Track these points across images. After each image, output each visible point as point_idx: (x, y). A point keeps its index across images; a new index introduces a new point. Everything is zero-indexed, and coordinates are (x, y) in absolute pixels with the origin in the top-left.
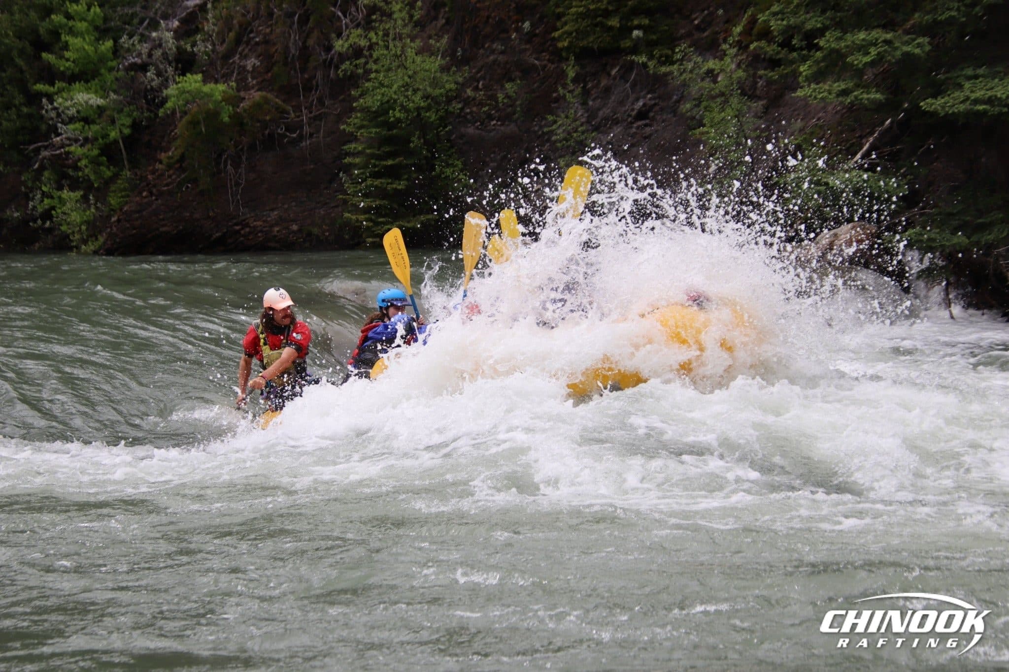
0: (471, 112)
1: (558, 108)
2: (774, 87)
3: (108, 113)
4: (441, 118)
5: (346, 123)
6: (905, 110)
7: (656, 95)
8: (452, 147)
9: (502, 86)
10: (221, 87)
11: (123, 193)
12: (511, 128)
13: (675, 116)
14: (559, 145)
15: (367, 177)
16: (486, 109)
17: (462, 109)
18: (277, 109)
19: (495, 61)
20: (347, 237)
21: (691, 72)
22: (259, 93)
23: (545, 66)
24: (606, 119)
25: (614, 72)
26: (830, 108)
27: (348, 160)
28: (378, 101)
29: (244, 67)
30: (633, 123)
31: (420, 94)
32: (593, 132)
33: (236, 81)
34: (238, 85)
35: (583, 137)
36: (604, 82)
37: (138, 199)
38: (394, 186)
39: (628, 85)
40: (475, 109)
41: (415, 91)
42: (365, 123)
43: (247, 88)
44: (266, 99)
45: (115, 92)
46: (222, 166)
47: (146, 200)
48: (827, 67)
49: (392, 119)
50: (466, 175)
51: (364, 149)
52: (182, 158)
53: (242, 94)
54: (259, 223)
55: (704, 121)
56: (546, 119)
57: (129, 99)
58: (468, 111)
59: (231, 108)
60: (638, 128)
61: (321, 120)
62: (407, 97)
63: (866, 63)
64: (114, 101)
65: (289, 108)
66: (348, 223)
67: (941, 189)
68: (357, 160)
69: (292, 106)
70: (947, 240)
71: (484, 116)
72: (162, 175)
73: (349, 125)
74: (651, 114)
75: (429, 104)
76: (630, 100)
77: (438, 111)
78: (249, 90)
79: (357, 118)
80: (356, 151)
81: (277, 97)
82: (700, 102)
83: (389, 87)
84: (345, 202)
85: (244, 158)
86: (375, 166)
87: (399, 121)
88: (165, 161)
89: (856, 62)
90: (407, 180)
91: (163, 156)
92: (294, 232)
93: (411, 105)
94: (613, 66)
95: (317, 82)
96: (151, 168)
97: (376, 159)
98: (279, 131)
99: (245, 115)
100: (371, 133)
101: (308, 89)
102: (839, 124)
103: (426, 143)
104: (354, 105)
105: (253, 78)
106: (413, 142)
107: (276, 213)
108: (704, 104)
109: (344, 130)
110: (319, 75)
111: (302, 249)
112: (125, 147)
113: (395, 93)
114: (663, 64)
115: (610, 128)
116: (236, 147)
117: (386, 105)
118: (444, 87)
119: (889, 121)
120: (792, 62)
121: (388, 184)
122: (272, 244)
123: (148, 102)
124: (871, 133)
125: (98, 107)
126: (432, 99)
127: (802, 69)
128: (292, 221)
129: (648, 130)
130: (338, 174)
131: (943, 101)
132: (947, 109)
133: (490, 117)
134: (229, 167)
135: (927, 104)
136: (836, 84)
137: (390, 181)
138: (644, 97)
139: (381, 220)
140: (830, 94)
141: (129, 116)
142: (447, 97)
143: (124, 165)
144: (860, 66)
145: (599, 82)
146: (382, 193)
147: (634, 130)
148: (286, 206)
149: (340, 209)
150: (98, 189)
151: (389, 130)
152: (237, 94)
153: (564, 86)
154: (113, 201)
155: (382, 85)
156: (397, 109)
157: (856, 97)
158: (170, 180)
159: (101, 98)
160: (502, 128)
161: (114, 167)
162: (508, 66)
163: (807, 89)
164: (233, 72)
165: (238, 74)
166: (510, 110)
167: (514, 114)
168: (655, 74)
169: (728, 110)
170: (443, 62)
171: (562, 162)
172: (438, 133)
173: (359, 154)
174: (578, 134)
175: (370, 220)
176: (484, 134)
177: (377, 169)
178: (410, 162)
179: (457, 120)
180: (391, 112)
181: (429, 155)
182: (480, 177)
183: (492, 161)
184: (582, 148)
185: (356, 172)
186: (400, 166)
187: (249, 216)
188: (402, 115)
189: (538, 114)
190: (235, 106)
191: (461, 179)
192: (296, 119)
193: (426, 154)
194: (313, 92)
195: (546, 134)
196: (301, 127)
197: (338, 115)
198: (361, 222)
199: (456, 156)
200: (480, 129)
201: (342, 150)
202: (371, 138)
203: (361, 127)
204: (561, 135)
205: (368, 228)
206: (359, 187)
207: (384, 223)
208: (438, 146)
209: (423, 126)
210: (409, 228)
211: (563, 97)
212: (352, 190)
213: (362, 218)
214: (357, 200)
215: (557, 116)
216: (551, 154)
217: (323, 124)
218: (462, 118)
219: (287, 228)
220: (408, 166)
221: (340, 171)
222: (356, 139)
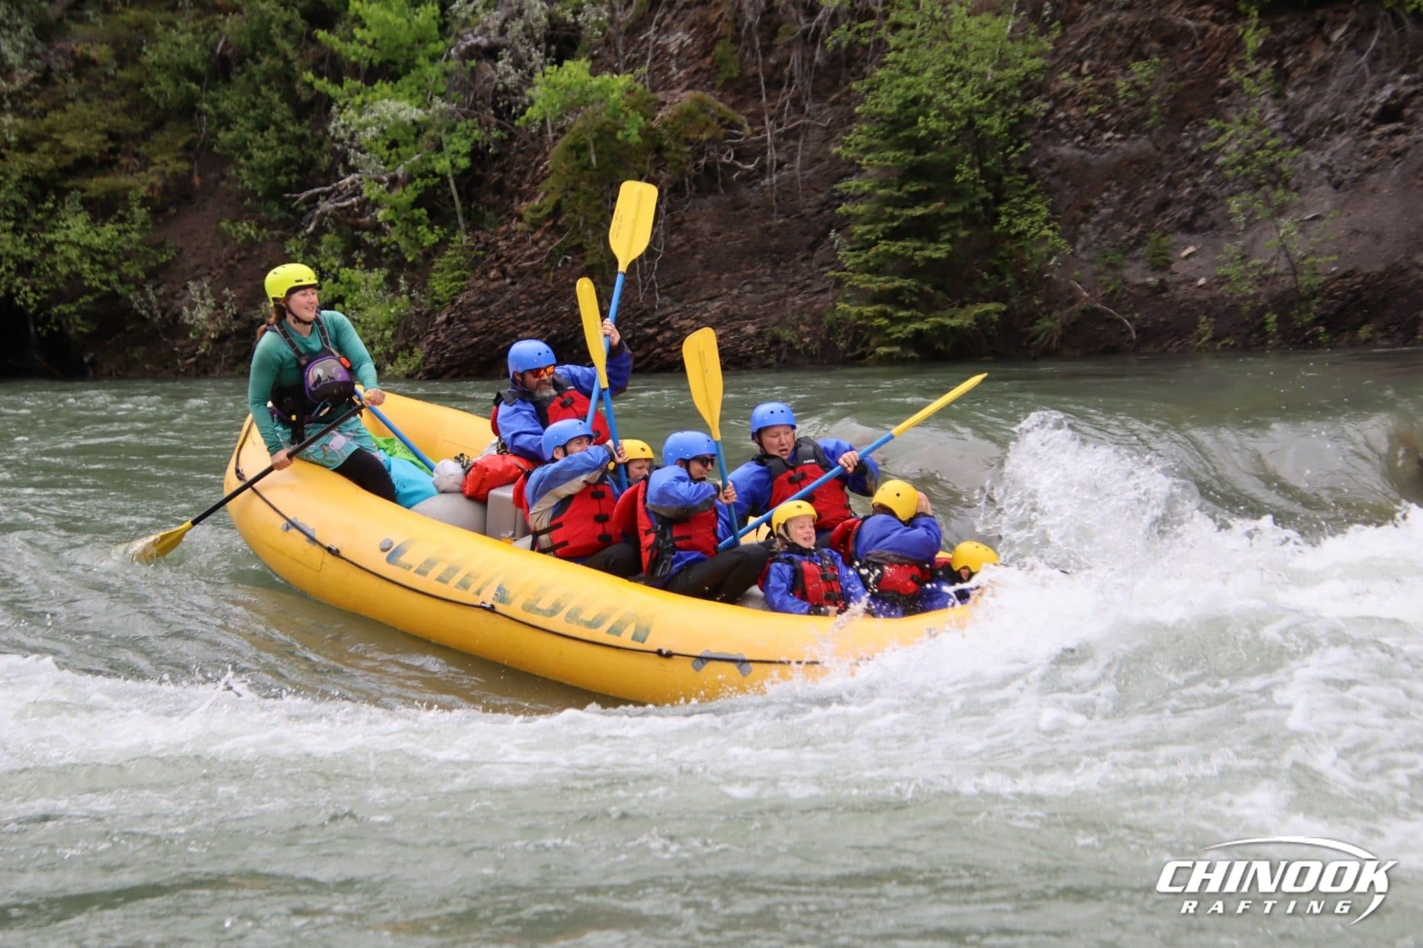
0: (1067, 118)
1: (1228, 106)
3: (432, 132)
4: (1012, 129)
5: (843, 142)
8: (1032, 181)
9: (1126, 69)
10: (626, 84)
11: (457, 273)
12: (1141, 144)
14: (1230, 173)
15: (878, 238)
16: (1093, 109)
17: (1050, 112)
18: (721, 120)
19: (1112, 24)
20: (842, 345)
22: (690, 93)
23: (1206, 30)
24: (1319, 123)
25: (1336, 36)
27: (844, 208)
28: (898, 99)
29: (665, 48)
30: (1373, 129)
32: (1294, 147)
33: (651, 72)
34: (653, 79)
35: (1276, 157)
36: (1318, 55)
37: (481, 282)
38: (927, 253)
39: (1364, 59)
40: (1073, 112)
41: (967, 79)
42: (875, 141)
43: (669, 85)
44: (703, 107)
45: (441, 95)
47: (495, 284)
49: (923, 133)
50: (1053, 229)
51: (874, 187)
52: (557, 211)
53: (660, 95)
54: (688, 323)
56: (1205, 126)
57: (466, 109)
58: (1062, 115)
59: (641, 119)
60: (1380, 138)
61: (796, 138)
62: (949, 91)
64: (442, 113)
65: (741, 118)
66: (841, 322)
68: (861, 208)
69: (748, 116)
71: (1091, 124)
72: (523, 240)
73: (847, 145)
74: (1408, 111)
75: (990, 104)
76: (1367, 86)
77: (1005, 115)
78: (672, 88)
79: (860, 133)
80: (859, 193)
81: (721, 99)
83: (918, 73)
84: (839, 283)
86: (892, 218)
87: (935, 135)
88: (528, 216)
90: (948, 241)
91: (524, 207)
92: (748, 337)
93: (957, 106)
94: (1335, 26)
95: (791, 72)
96: (503, 228)
97: (895, 206)
98: (724, 159)
99: (665, 132)
100: (886, 159)
101: (776, 83)
103: (984, 173)
104: (857, 110)
105: (680, 67)
106: (960, 172)
107: (717, 304)
109: (838, 155)
110: (795, 58)
111: (765, 367)
112: (459, 193)
113: (929, 85)
115: (1327, 139)
117: (913, 108)
121: (915, 249)
123: (498, 114)
125: (414, 123)
126: (996, 92)
128: (746, 317)
129: (1401, 141)
130: (826, 234)
133: (1101, 126)
137: (918, 244)
138: (1395, 80)
139: (902, 314)
141: (467, 137)
143: (457, 226)
145: (1308, 56)
146: (907, 268)
147: (1373, 142)
148: (735, 292)
149: (830, 296)
150: (413, 266)
151: (918, 153)
152: (652, 96)
153: (1240, 66)
154: (440, 285)
155: (906, 71)
156: (933, 114)
158: (536, 249)
159: (419, 107)
160: (1124, 145)
161: (441, 229)
162: (1137, 32)
164: (645, 57)
165: (654, 60)
166: (1138, 111)
167: (1146, 118)
170: (1018, 27)
171: (1234, 205)
172: (1006, 156)
173: (864, 194)
174: (1268, 152)
175: (884, 314)
176: (1090, 156)
177: (895, 224)
178: (955, 209)
179: (1042, 132)
180: (921, 119)
181: (990, 196)
182: (1082, 233)
183: (1105, 205)
184: (1275, 176)
185: (859, 229)
186: (937, 217)
187: (670, 309)
188: (942, 124)
189: (1191, 118)
190: (649, 117)
191: (1046, 237)
192: (754, 138)
193: (983, 193)
194: (784, 89)
195: (1206, 153)
196: (763, 152)
197: (828, 128)
198: (867, 318)
199: (1039, 197)
200: (1083, 148)
201: (835, 190)
202: (887, 168)
203: (868, 150)
204: (1234, 155)
205: (880, 328)
206: (864, 257)
207: (908, 320)
208: (1007, 179)
209: (979, 144)
210: (953, 329)
211: (1239, 86)
212: (851, 261)
213: (868, 310)
214: (860, 280)
215: (1227, 121)
216: (1215, 190)
217: (800, 144)
218: (1049, 128)
219: (737, 330)
220: (952, 217)
221: (830, 227)
222: (859, 171)
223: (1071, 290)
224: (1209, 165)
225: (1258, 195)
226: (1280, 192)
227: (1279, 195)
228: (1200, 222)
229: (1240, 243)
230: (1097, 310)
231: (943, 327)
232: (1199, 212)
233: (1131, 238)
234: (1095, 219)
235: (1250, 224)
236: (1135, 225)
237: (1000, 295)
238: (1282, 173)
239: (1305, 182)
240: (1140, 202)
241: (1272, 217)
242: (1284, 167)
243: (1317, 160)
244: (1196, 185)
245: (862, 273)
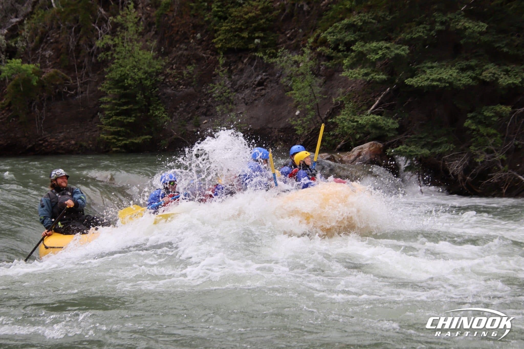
0: (169, 81)
1: (215, 80)
2: (329, 70)
4: (153, 84)
5: (101, 86)
6: (397, 84)
7: (267, 73)
8: (159, 100)
9: (186, 68)
10: (32, 66)
12: (191, 90)
13: (277, 84)
14: (216, 99)
15: (113, 115)
17: (164, 79)
18: (63, 78)
19: (182, 55)
20: (102, 147)
21: (286, 62)
22: (53, 70)
23: (209, 57)
24: (241, 86)
25: (245, 61)
26: (358, 82)
27: (102, 106)
28: (119, 74)
29: (44, 56)
30: (256, 88)
31: (142, 71)
32: (234, 92)
33: (40, 63)
34: (41, 65)
35: (229, 95)
36: (240, 66)
38: (128, 120)
39: (253, 68)
40: (171, 79)
41: (139, 69)
42: (111, 86)
43: (46, 67)
44: (57, 74)
46: (32, 109)
48: (357, 61)
49: (126, 84)
50: (166, 114)
51: (111, 100)
52: (10, 104)
53: (43, 70)
54: (53, 140)
55: (293, 87)
56: (209, 85)
58: (168, 80)
59: (37, 78)
60: (258, 91)
61: (87, 84)
62: (134, 72)
63: (377, 59)
65: (70, 78)
66: (102, 140)
67: (415, 125)
68: (107, 106)
69: (72, 77)
70: (419, 152)
71: (176, 83)
73: (103, 87)
74: (265, 83)
75: (147, 77)
76: (254, 76)
77: (151, 80)
78: (47, 68)
79: (107, 83)
81: (63, 72)
82: (291, 78)
83: (125, 67)
85: (45, 104)
86: (117, 109)
87: (130, 85)
89: (371, 58)
90: (135, 117)
92: (72, 145)
93: (137, 77)
94: (245, 58)
95: (85, 64)
97: (118, 106)
98: (64, 90)
99: (45, 81)
100: (115, 92)
101: (80, 67)
102: (364, 90)
103: (145, 97)
104: (106, 76)
105: (49, 62)
106: (138, 97)
107: (62, 134)
108: (293, 78)
109: (100, 90)
110: (86, 60)
111: (78, 154)
113: (128, 70)
114: (271, 57)
115: (243, 90)
116: (40, 98)
117: (123, 77)
118: (155, 68)
119: (388, 89)
120: (339, 58)
121: (124, 119)
122: (60, 151)
124: (379, 95)
126: (148, 74)
127: (344, 62)
128: (71, 139)
129: (263, 92)
130: (96, 114)
131: (416, 79)
132: (418, 84)
133: (179, 84)
134: (36, 109)
135: (408, 81)
136: (362, 70)
137: (125, 117)
138: (261, 74)
139: (120, 138)
140: (359, 75)
142: (157, 72)
144: (374, 60)
145: (237, 66)
146: (122, 124)
147: (256, 92)
148: (68, 131)
149: (98, 132)
151: (125, 90)
152: (40, 70)
153: (219, 68)
155: (121, 66)
156: (129, 79)
157: (372, 77)
160: (186, 90)
162: (189, 57)
163: (347, 72)
164: (38, 58)
165: (41, 59)
166: (190, 80)
167: (192, 82)
168: (267, 63)
169: (306, 82)
170: (154, 54)
171: (218, 109)
172: (151, 92)
173: (108, 103)
174: (227, 94)
175: (114, 138)
176: (176, 93)
177: (118, 111)
178: (136, 107)
179: (162, 85)
180: (126, 80)
181: (147, 104)
182: (174, 115)
183: (181, 107)
184: (229, 101)
185: (107, 113)
186: (131, 110)
187: (47, 136)
188: (132, 82)
189: (205, 83)
190: (40, 76)
191: (164, 117)
192: (74, 84)
193: (145, 103)
194: (83, 69)
195: (209, 93)
196: (77, 88)
197: (97, 82)
198: (110, 139)
199: (161, 104)
200: (174, 90)
201: (99, 101)
202: (115, 94)
203: (110, 88)
204: (217, 94)
205: (114, 142)
206: (108, 121)
207: (122, 140)
208: (152, 99)
209: (143, 88)
210: (136, 143)
211: (218, 74)
212: (105, 122)
213: (110, 137)
214: (107, 128)
215: (215, 84)
216: (212, 104)
217: (88, 86)
218: (164, 84)
219: (69, 142)
220: (135, 109)
221: (98, 112)
222: (107, 95)
223: (172, 132)
224: (211, 96)
225: (224, 106)
226: (230, 105)
227: (230, 106)
228: (208, 113)
229: (220, 119)
230: (179, 138)
231: (133, 143)
232: (208, 110)
233: (188, 117)
234: (178, 111)
235: (223, 114)
236: (189, 114)
237: (150, 133)
238: (230, 100)
239: (237, 102)
240: (191, 107)
241: (229, 113)
242: (232, 98)
243: (241, 96)
244: (207, 102)
245: (108, 126)
